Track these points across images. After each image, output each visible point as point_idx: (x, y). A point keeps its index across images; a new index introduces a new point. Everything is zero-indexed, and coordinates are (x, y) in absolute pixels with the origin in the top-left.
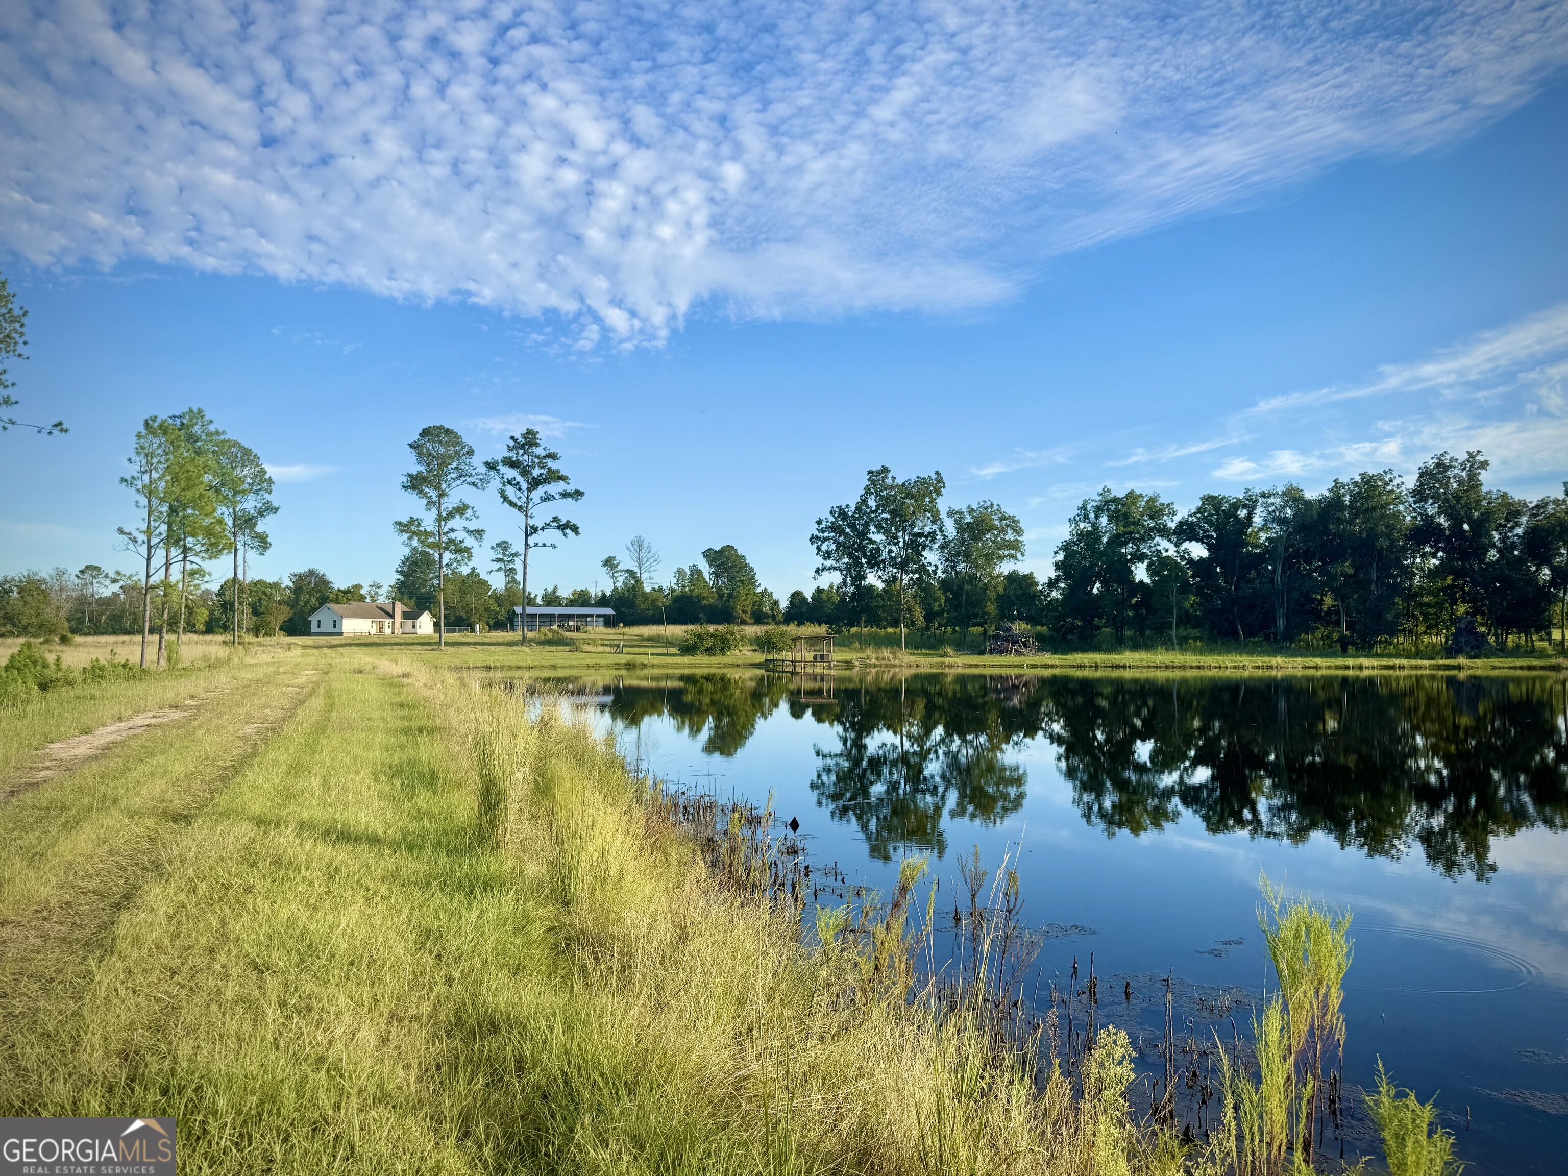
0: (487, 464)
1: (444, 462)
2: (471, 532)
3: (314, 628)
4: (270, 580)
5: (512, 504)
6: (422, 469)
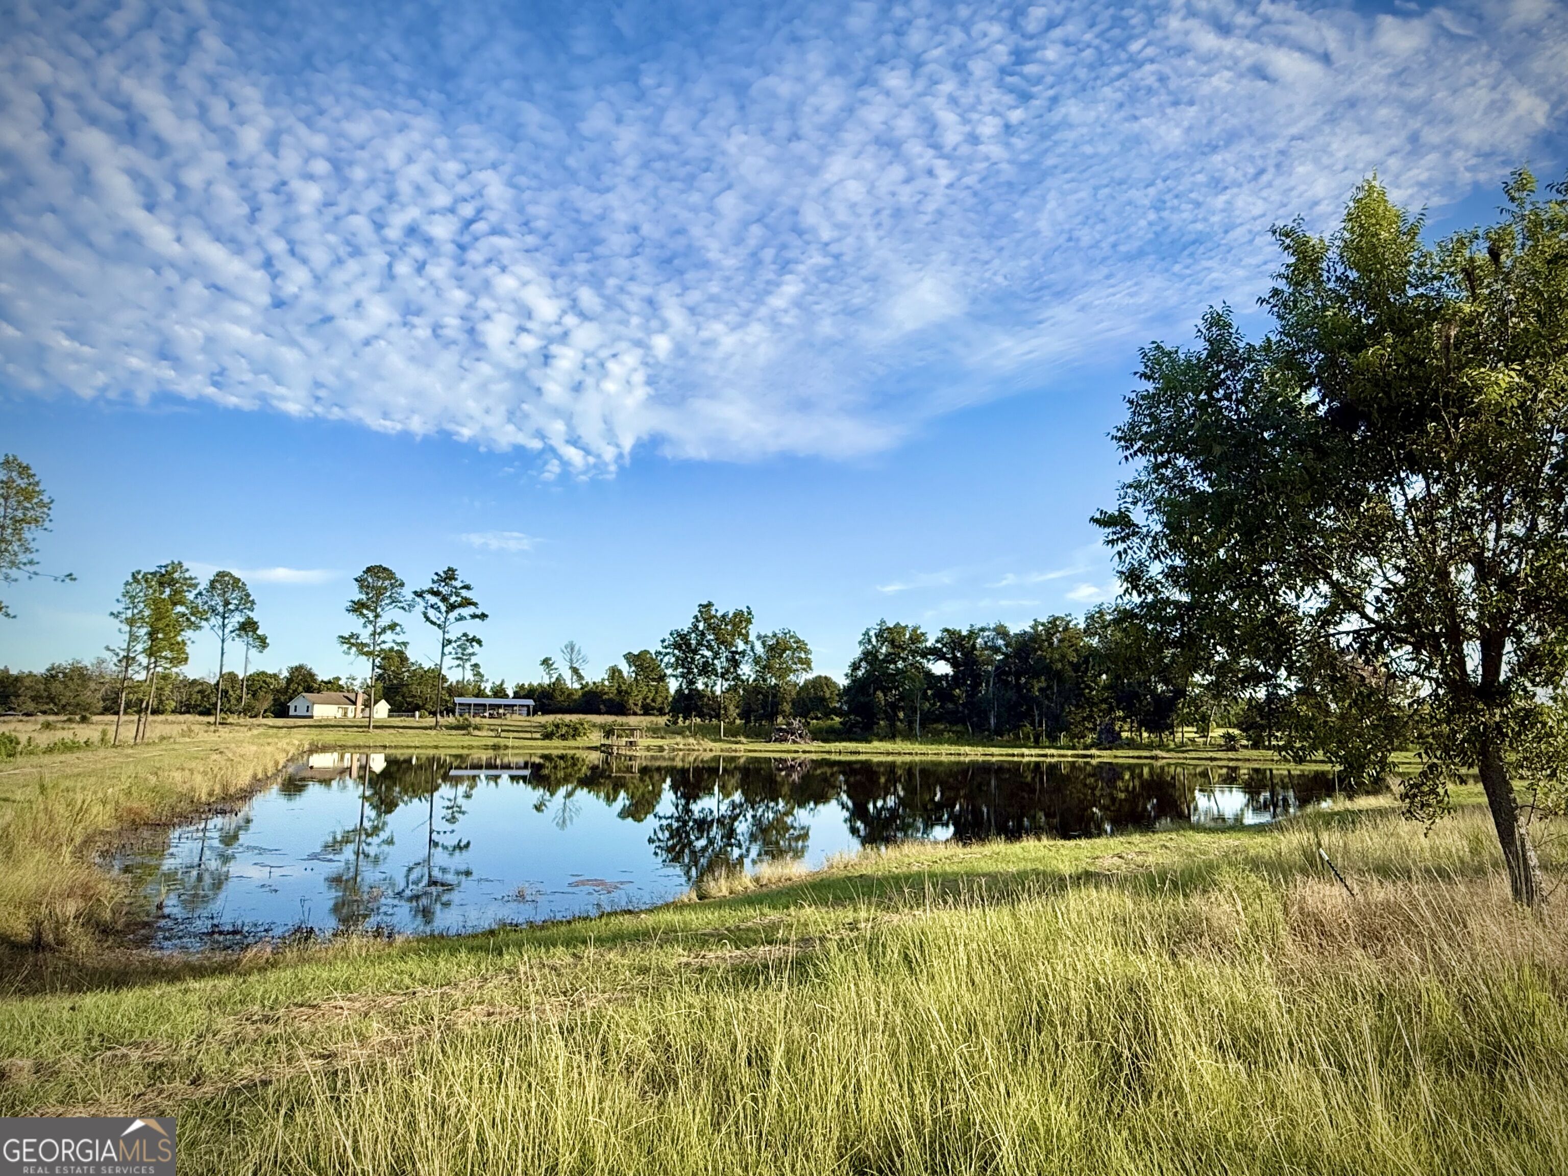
1: (380, 592)
3: (292, 713)
5: (432, 622)
6: (364, 597)
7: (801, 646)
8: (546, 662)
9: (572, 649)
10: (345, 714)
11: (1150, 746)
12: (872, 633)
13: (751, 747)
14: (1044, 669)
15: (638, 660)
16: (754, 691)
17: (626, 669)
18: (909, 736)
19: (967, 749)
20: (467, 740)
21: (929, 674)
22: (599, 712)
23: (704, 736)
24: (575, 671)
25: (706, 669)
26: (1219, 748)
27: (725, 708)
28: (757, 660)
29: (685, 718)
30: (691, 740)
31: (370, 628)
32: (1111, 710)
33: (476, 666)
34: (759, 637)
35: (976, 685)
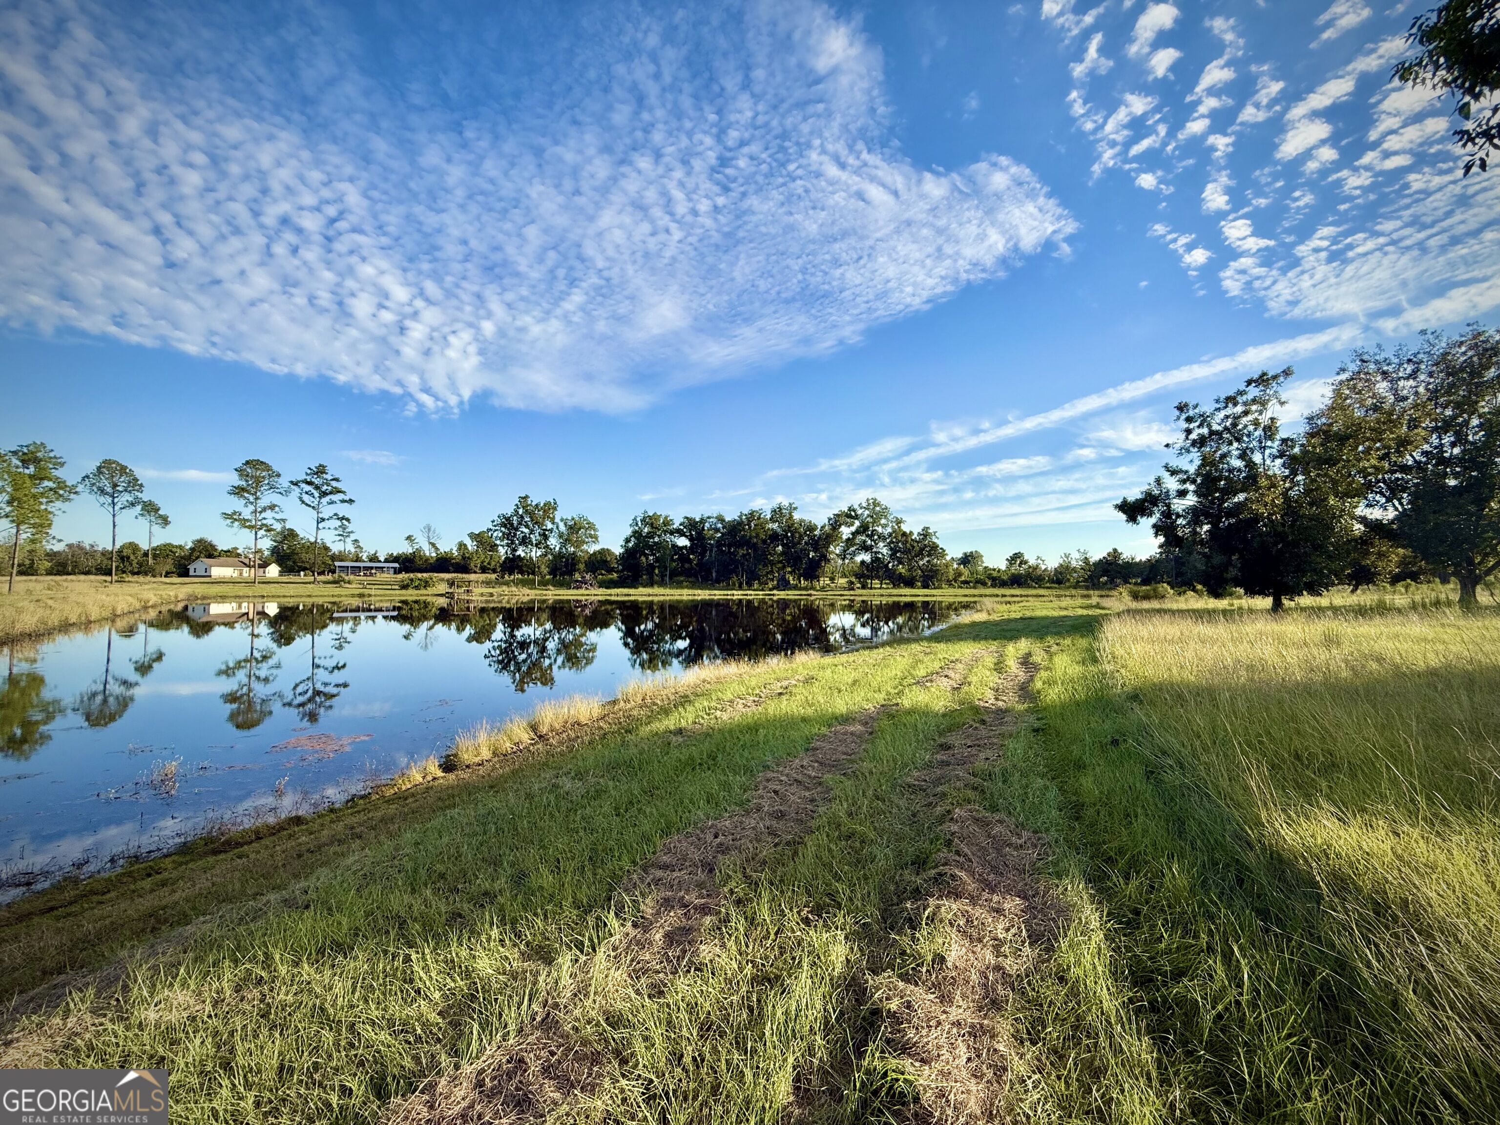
0: (292, 482)
1: (258, 481)
2: (278, 520)
3: (191, 573)
4: (176, 543)
5: (307, 505)
6: (244, 483)
7: (591, 526)
8: (409, 538)
9: (429, 530)
10: (241, 574)
11: (805, 589)
12: (638, 519)
13: (557, 592)
14: (745, 542)
15: (477, 537)
16: (559, 556)
17: (471, 545)
18: (662, 584)
19: (700, 592)
20: (338, 591)
21: (674, 546)
22: (448, 572)
23: (524, 586)
24: (433, 545)
25: (525, 541)
26: (845, 589)
27: (539, 567)
28: (561, 536)
29: (510, 574)
30: (514, 589)
31: (251, 508)
32: (784, 567)
33: (356, 541)
34: (562, 520)
35: (703, 554)
